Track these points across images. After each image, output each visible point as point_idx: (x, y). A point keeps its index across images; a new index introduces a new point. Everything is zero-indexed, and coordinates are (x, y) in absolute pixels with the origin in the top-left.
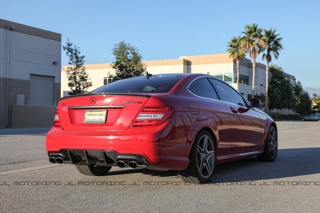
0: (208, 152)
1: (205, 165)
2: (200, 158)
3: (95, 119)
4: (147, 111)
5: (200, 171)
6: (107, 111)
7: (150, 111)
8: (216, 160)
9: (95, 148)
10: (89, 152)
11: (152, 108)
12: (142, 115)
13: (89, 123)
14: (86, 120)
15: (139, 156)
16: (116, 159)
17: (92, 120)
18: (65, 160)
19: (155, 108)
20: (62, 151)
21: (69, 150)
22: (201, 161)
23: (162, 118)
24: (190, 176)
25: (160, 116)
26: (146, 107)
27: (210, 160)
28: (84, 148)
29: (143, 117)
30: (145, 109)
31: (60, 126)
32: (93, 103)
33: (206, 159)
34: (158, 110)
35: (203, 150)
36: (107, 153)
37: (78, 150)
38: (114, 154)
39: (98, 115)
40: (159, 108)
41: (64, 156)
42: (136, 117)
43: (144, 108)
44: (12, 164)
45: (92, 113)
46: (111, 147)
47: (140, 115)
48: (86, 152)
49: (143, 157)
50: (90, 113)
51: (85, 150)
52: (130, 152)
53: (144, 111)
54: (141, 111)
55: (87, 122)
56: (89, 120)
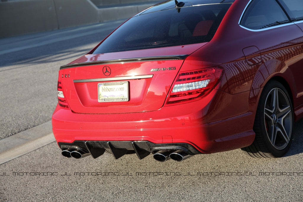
0: (281, 111)
1: (279, 132)
2: (271, 124)
3: (114, 96)
4: (184, 80)
5: (272, 142)
6: (129, 83)
7: (189, 79)
8: (294, 116)
9: (121, 138)
10: (113, 143)
11: (191, 73)
12: (179, 85)
13: (106, 101)
14: (102, 98)
15: (183, 145)
16: (152, 151)
17: (109, 97)
18: (82, 153)
19: (196, 73)
20: (76, 143)
21: (87, 142)
22: (272, 127)
23: (208, 86)
24: (259, 152)
25: (203, 84)
26: (183, 74)
27: (285, 121)
28: (107, 139)
29: (180, 88)
30: (182, 77)
31: (67, 107)
32: (107, 74)
33: (279, 121)
34: (200, 74)
35: (272, 112)
36: (138, 145)
37: (98, 142)
38: (149, 145)
39: (117, 89)
40: (200, 72)
41: (82, 148)
42: (170, 90)
43: (180, 75)
44: (11, 135)
45: (109, 87)
46: (143, 137)
47: (176, 86)
48: (110, 143)
49: (189, 146)
50: (106, 87)
51: (108, 141)
52: (170, 141)
53: (180, 80)
54: (177, 81)
55: (103, 101)
56: (106, 98)
